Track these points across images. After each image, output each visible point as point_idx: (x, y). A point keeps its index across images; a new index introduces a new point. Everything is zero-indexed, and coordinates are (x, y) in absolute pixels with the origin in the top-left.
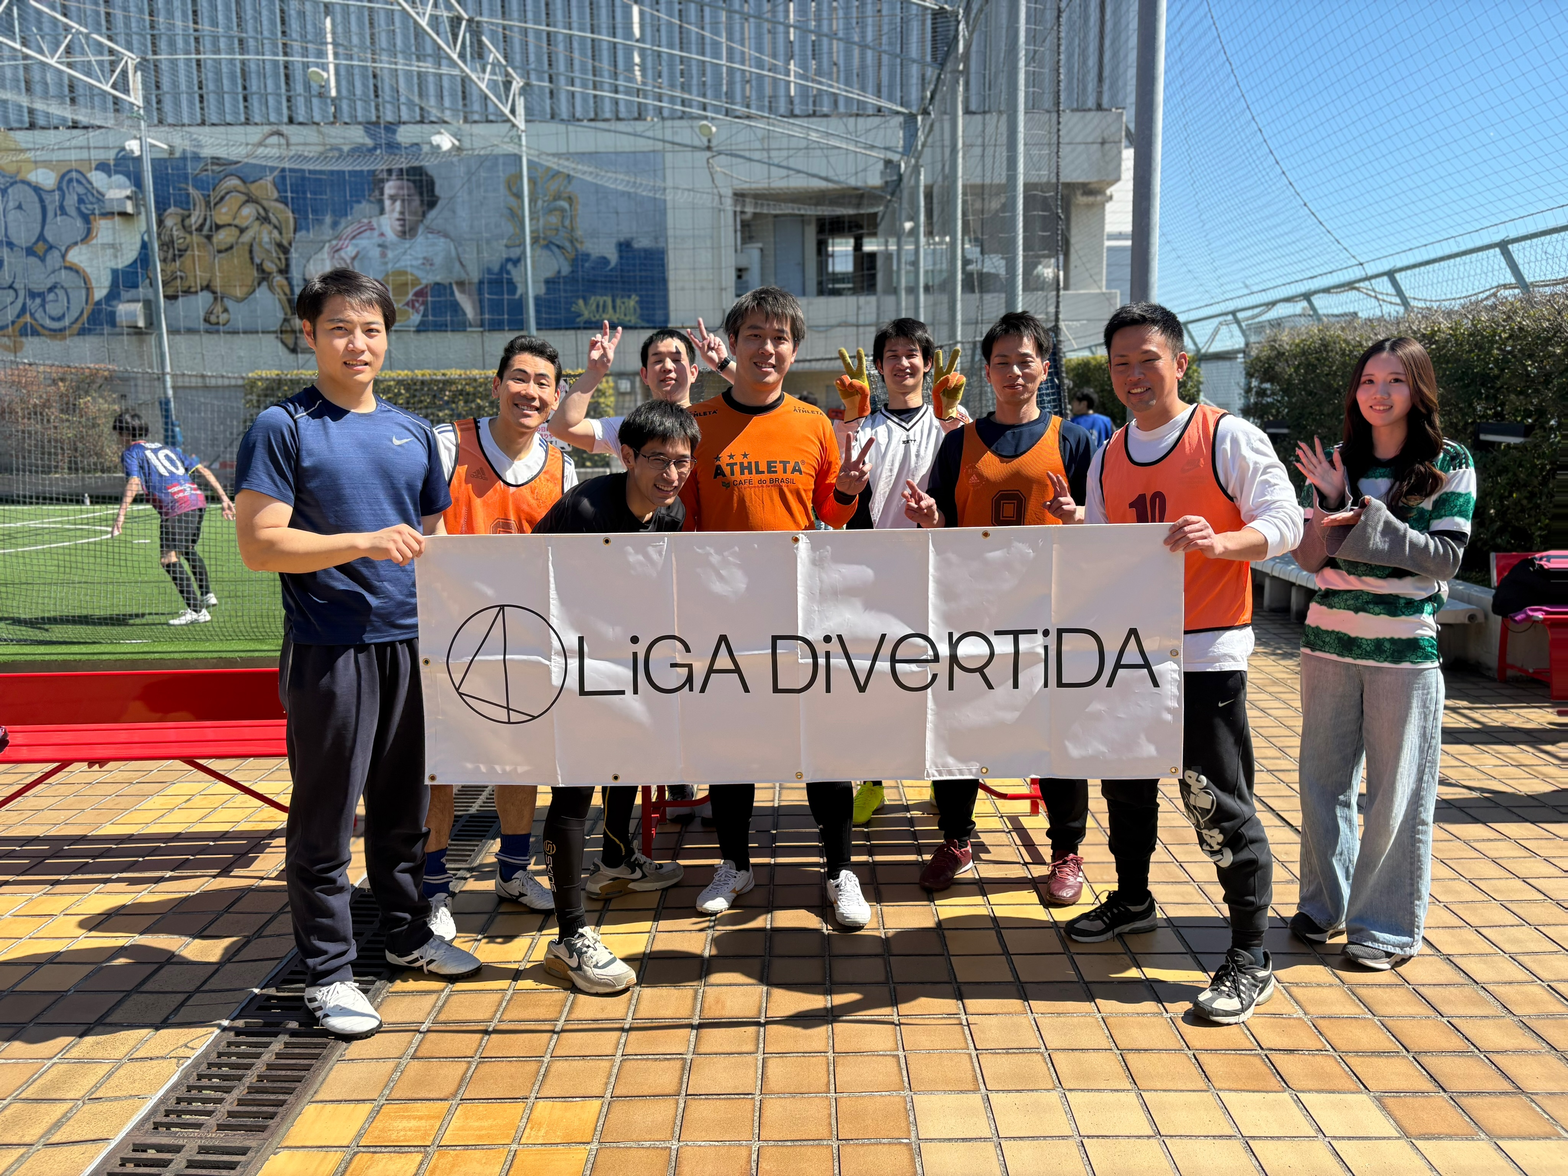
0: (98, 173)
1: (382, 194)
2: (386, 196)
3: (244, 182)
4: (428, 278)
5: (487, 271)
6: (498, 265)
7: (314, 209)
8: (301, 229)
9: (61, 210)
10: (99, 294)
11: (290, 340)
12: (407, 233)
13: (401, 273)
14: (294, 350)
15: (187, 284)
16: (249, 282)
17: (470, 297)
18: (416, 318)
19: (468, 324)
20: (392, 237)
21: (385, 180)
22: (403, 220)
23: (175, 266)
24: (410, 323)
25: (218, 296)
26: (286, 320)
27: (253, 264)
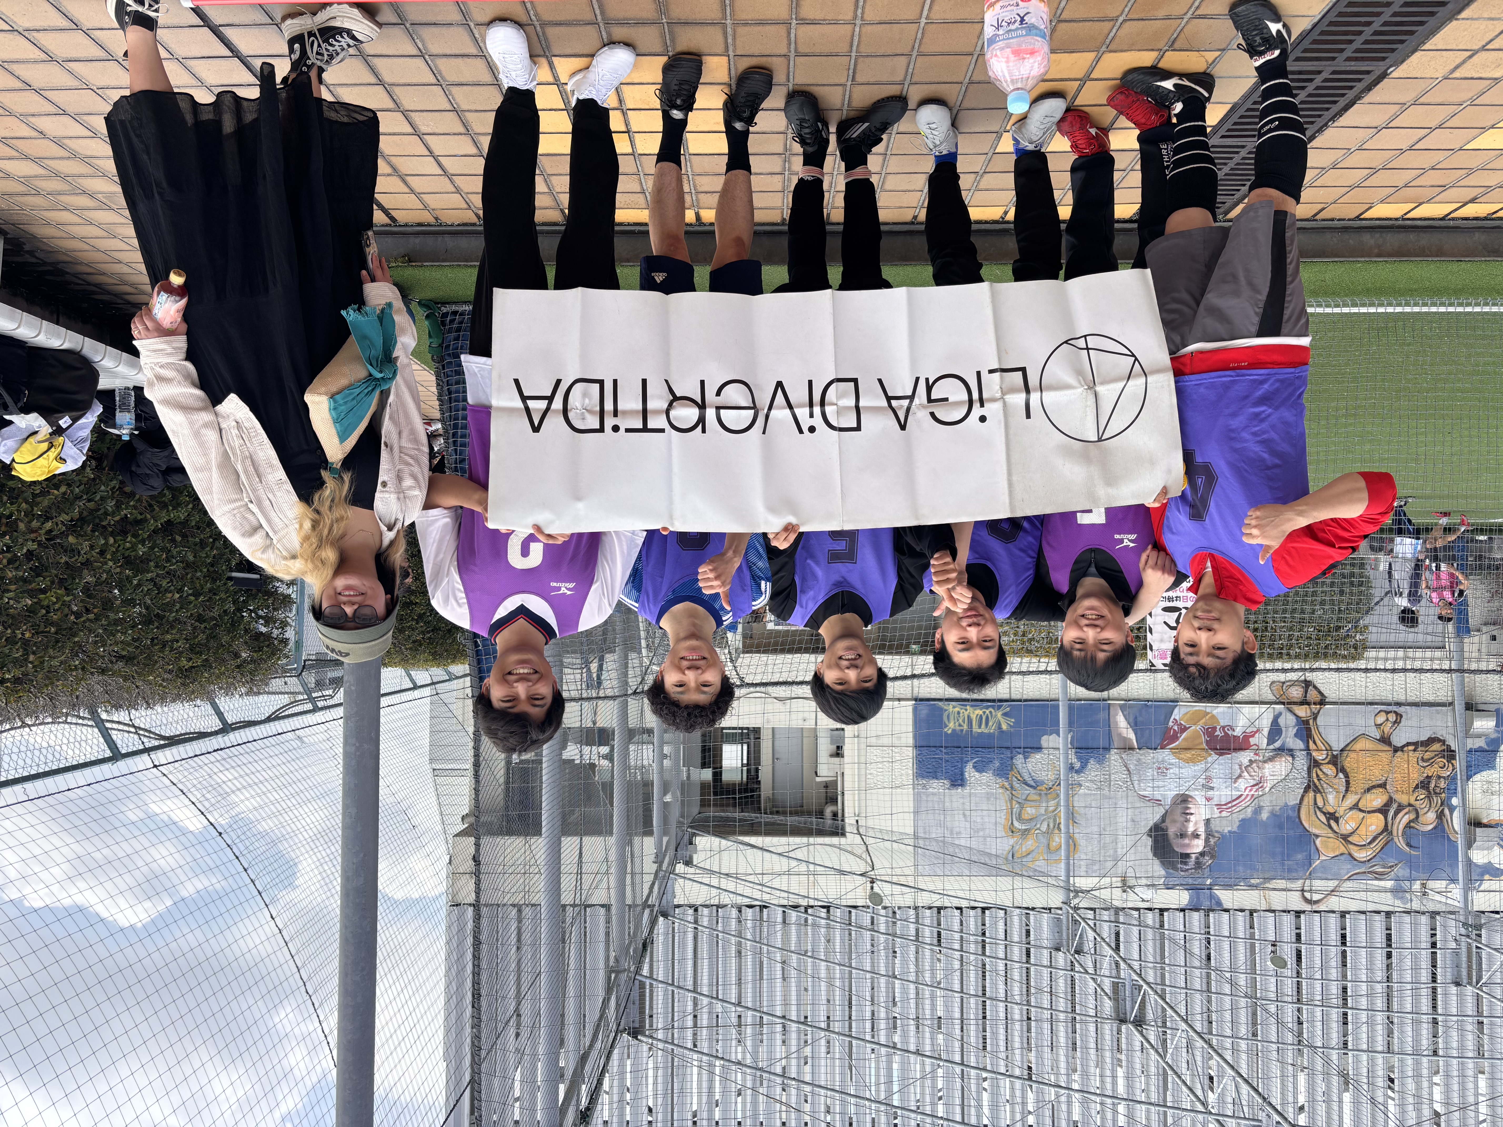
1: (1207, 840)
2: (1203, 837)
3: (1350, 854)
4: (1165, 755)
5: (1101, 761)
6: (1089, 766)
7: (1281, 827)
8: (1293, 807)
11: (1312, 695)
12: (1183, 800)
13: (1192, 761)
14: (1307, 684)
15: (1417, 754)
16: (1353, 755)
17: (1120, 735)
18: (1177, 714)
19: (1122, 708)
20: (1198, 796)
21: (1202, 854)
22: (1186, 814)
23: (1429, 772)
24: (1184, 710)
25: (1385, 740)
26: (1315, 716)
27: (1345, 773)
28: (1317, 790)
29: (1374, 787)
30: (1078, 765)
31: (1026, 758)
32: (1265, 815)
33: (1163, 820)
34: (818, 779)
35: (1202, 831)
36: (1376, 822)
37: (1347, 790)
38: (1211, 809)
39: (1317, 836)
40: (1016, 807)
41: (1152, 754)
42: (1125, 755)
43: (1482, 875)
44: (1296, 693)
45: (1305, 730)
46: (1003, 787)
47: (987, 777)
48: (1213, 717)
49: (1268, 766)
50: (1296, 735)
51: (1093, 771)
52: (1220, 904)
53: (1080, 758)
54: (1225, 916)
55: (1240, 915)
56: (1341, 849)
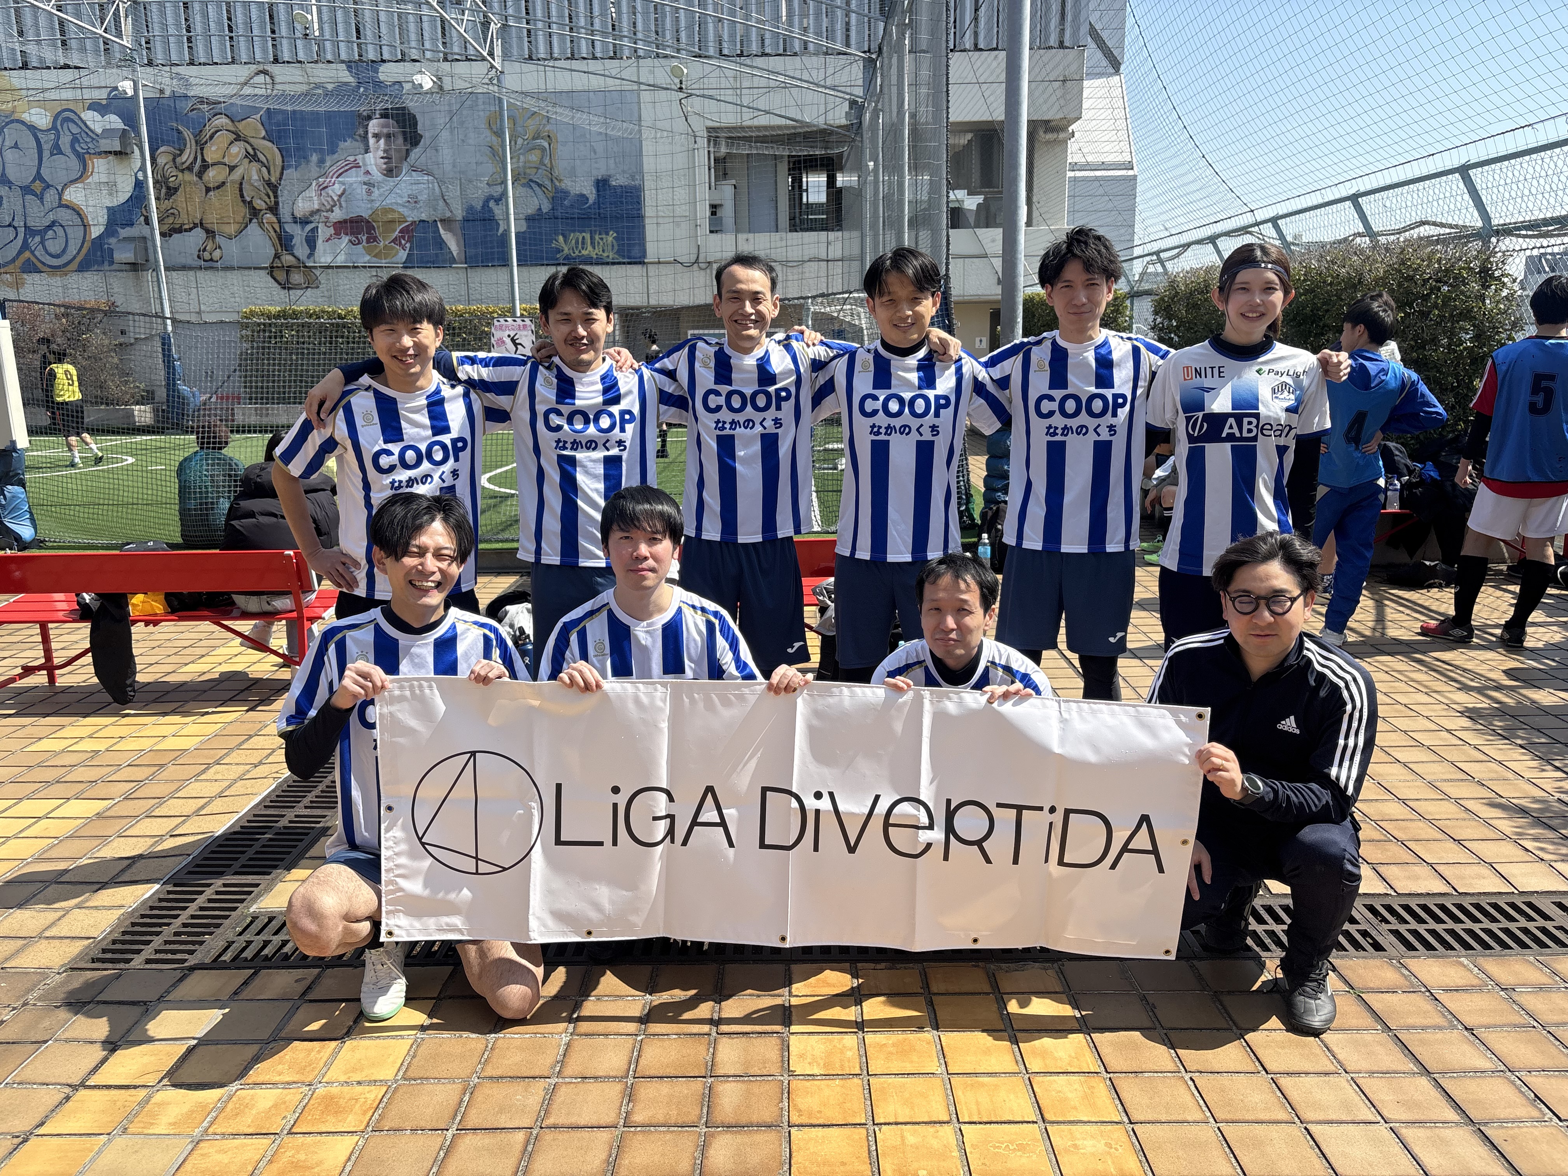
0: (92, 113)
1: (366, 132)
2: (370, 135)
3: (233, 121)
4: (412, 216)
5: (470, 209)
6: (481, 204)
7: (299, 147)
8: (290, 166)
9: (57, 150)
10: (96, 232)
11: (281, 276)
12: (391, 171)
13: (387, 211)
14: (286, 286)
15: (180, 221)
16: (240, 219)
17: (455, 234)
19: (453, 260)
20: (377, 175)
21: (369, 118)
22: (388, 158)
23: (167, 204)
24: (397, 259)
25: (210, 233)
26: (277, 256)
27: (244, 201)
28: (269, 184)
29: (218, 187)
30: (493, 204)
31: (540, 209)
32: (314, 158)
33: (408, 152)
34: (733, 182)
35: (372, 141)
36: (212, 153)
37: (241, 184)
38: (365, 165)
39: (264, 138)
40: (547, 161)
41: (424, 217)
42: (448, 214)
43: (109, 105)
44: (297, 278)
45: (284, 242)
46: (560, 181)
47: (576, 190)
48: (369, 253)
49: (316, 207)
50: (292, 237)
51: (477, 198)
52: (349, 68)
53: (491, 211)
54: (344, 56)
55: (329, 57)
56: (241, 126)
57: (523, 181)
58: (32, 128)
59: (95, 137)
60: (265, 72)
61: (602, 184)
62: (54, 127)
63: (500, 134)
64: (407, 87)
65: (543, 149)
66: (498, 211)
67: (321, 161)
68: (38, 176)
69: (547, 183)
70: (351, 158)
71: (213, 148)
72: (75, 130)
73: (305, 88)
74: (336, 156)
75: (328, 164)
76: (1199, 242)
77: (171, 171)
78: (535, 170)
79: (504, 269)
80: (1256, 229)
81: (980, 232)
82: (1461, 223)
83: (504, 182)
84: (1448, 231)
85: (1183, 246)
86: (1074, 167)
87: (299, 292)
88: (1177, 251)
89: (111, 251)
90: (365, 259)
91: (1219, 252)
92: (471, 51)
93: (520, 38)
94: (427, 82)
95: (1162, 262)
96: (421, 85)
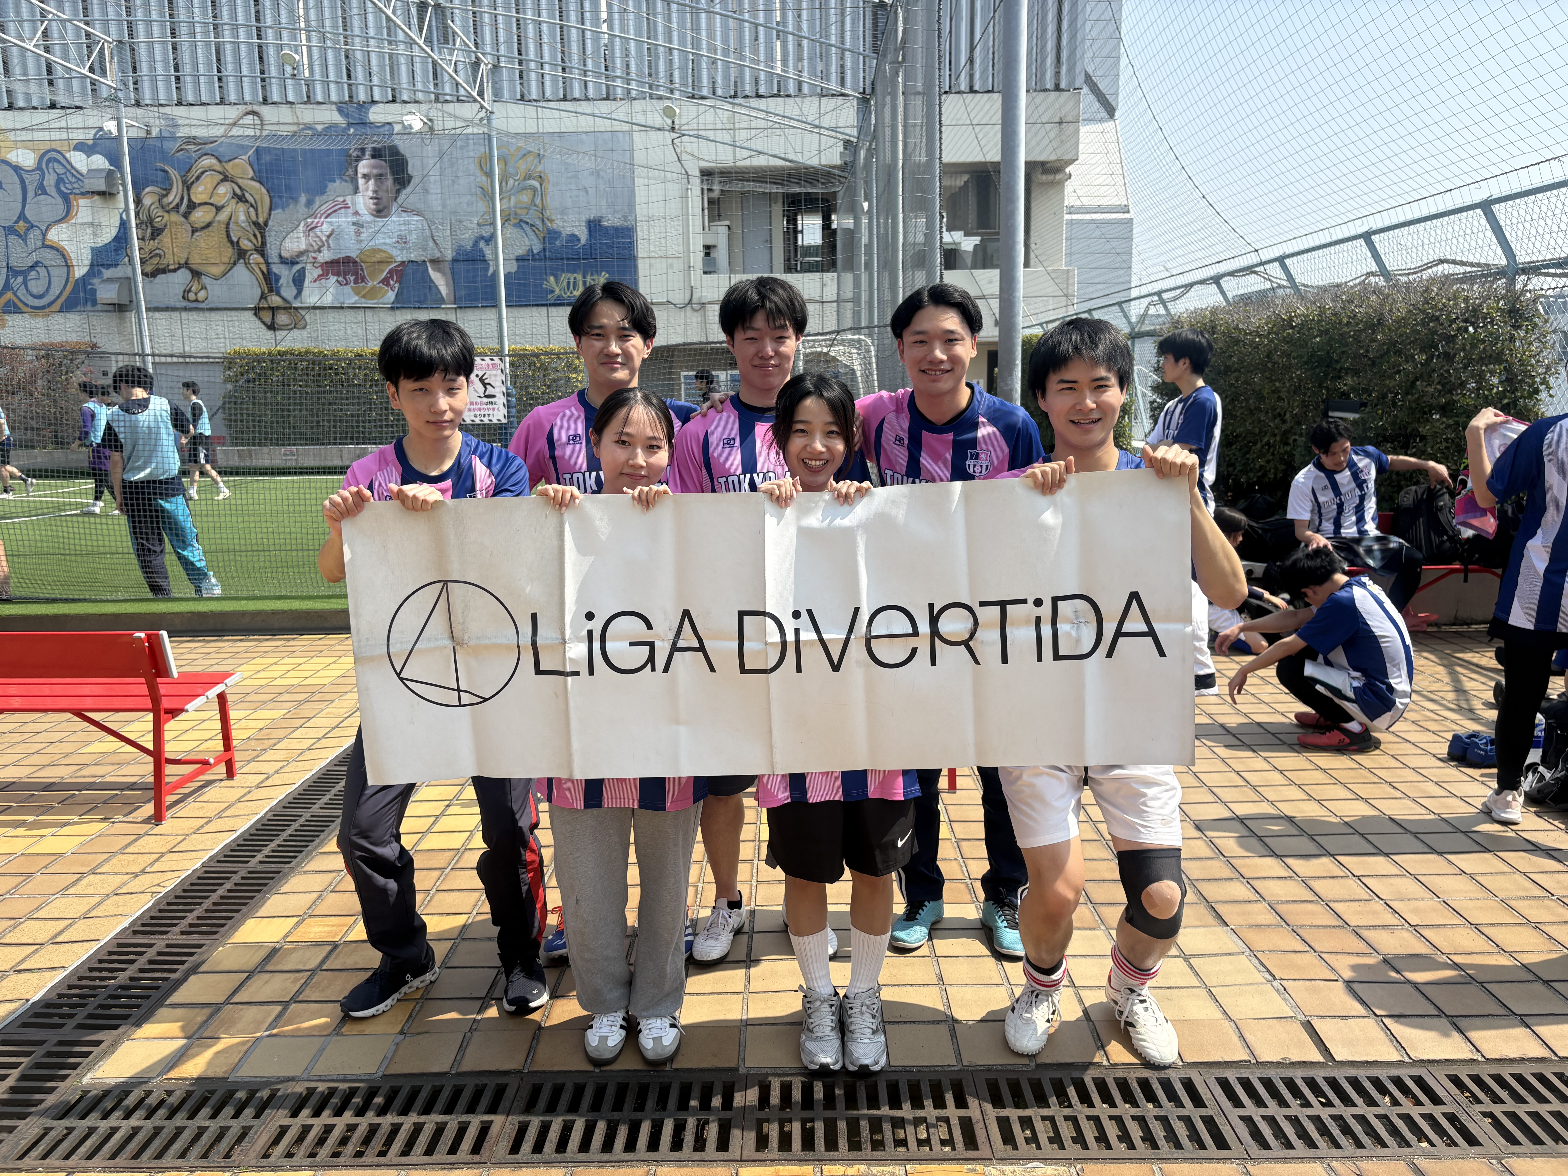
0: (78, 153)
1: (356, 172)
2: (360, 175)
3: (220, 161)
4: (400, 256)
5: (461, 249)
6: (471, 243)
7: (288, 188)
8: (277, 208)
9: (42, 189)
10: (79, 272)
11: (267, 317)
12: (381, 211)
13: (375, 251)
14: (272, 327)
15: (165, 262)
16: (226, 260)
17: (444, 274)
18: (391, 296)
19: (442, 300)
20: (366, 216)
21: (358, 159)
22: (377, 198)
23: (153, 244)
24: (385, 300)
25: (196, 274)
26: (263, 297)
27: (232, 242)
28: (256, 224)
29: (203, 228)
30: (482, 244)
31: (531, 250)
32: (303, 199)
33: (398, 192)
35: (361, 181)
36: (199, 193)
37: (228, 224)
38: (354, 204)
39: (252, 179)
40: (538, 201)
41: (413, 257)
42: (438, 255)
43: (94, 145)
44: (282, 318)
45: (270, 281)
46: (551, 221)
47: (567, 230)
48: (357, 294)
49: (303, 247)
50: (279, 277)
51: (467, 238)
52: (340, 110)
53: (481, 251)
54: (334, 98)
55: (320, 98)
56: (229, 166)
57: (513, 221)
58: (17, 169)
59: (78, 176)
60: (254, 113)
61: (594, 226)
62: (39, 168)
63: (490, 174)
64: (397, 128)
65: (534, 189)
66: (488, 252)
67: (309, 203)
68: (22, 216)
69: (538, 223)
70: (341, 199)
71: (201, 189)
72: (61, 170)
73: (295, 128)
74: (324, 197)
75: (317, 204)
76: (1202, 282)
77: (156, 211)
78: (525, 211)
79: (494, 310)
80: (1261, 268)
81: (976, 272)
82: (1483, 261)
83: (493, 223)
84: (1468, 269)
85: (1185, 286)
86: (1072, 210)
87: (284, 333)
88: (1178, 291)
89: (94, 292)
90: (352, 299)
91: (1223, 292)
92: (462, 92)
93: (512, 81)
94: (416, 123)
95: (1163, 302)
96: (410, 127)
